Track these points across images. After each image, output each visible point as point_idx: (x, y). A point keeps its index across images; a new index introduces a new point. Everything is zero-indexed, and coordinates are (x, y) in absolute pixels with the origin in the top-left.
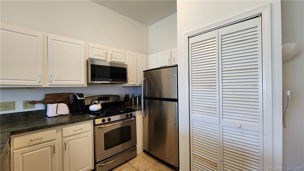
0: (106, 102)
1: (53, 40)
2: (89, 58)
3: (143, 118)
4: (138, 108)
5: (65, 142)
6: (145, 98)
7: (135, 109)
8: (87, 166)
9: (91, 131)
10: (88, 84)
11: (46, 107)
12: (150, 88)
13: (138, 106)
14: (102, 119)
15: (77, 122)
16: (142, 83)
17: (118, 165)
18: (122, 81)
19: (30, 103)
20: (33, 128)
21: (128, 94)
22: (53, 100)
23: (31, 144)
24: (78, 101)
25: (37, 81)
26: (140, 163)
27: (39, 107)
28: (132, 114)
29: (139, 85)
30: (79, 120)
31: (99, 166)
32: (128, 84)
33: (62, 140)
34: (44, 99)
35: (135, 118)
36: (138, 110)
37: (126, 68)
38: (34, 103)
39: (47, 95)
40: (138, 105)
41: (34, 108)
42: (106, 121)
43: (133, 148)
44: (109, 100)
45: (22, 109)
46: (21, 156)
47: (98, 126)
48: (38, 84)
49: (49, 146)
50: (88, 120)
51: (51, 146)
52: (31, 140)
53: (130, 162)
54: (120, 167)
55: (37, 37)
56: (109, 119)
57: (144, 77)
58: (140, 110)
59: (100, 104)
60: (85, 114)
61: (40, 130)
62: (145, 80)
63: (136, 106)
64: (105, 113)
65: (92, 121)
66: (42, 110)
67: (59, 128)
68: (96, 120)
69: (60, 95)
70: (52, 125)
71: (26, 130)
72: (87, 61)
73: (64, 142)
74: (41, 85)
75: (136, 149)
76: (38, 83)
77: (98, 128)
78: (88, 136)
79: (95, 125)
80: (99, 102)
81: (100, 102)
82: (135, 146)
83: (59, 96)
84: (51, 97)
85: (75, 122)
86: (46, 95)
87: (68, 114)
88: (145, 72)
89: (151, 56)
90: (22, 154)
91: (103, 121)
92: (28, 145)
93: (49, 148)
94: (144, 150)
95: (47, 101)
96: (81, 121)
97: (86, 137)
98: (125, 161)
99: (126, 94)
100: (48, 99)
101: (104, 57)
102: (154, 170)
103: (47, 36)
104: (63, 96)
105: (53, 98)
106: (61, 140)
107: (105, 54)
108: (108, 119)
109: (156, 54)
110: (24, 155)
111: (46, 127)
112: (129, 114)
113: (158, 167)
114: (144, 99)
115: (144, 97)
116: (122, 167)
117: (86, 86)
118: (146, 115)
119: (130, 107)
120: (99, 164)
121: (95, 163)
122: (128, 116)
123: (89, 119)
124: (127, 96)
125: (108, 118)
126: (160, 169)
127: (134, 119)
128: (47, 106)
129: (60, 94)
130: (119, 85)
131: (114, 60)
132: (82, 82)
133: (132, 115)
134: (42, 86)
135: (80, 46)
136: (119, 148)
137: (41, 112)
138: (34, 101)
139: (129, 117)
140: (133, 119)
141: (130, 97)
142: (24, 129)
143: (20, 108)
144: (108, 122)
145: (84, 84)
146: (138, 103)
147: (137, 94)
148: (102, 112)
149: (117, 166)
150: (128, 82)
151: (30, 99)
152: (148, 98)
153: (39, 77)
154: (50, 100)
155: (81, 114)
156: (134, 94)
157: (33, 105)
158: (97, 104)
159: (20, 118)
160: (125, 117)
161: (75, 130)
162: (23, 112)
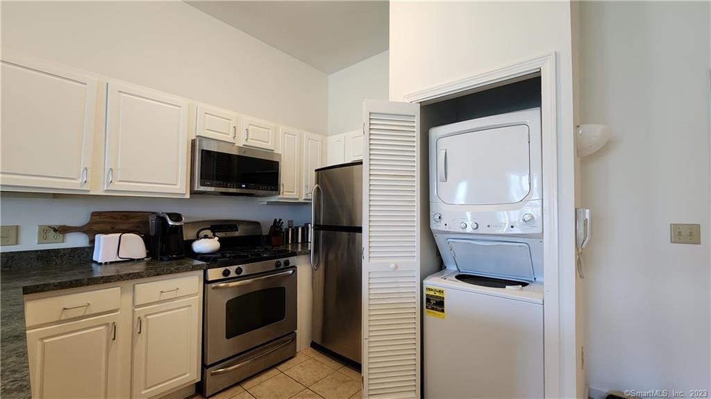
0: (230, 234)
1: (120, 92)
2: (198, 136)
3: (313, 270)
4: (300, 250)
5: (139, 318)
6: (317, 227)
7: (295, 251)
8: (186, 374)
9: (196, 294)
10: (193, 193)
11: (92, 242)
12: (330, 206)
13: (302, 246)
14: (223, 269)
15: (168, 274)
16: (312, 196)
17: (254, 373)
18: (267, 190)
19: (55, 230)
20: (71, 282)
21: (280, 220)
22: (108, 227)
23: (63, 317)
24: (168, 231)
25: (79, 181)
26: (303, 370)
27: (77, 241)
28: (288, 261)
29: (305, 200)
30: (172, 269)
31: (212, 374)
32: (280, 196)
33: (133, 311)
34: (87, 224)
35: (295, 272)
36: (300, 254)
37: (278, 162)
38: (63, 230)
39: (96, 214)
40: (300, 245)
41: (63, 242)
42: (233, 274)
43: (290, 337)
44: (237, 230)
45: (37, 242)
46: (39, 343)
47: (213, 285)
48: (81, 187)
49: (102, 325)
50: (192, 270)
51: (108, 324)
52: (65, 309)
53: (281, 367)
54: (260, 378)
55: (85, 84)
56: (239, 271)
57: (317, 182)
58: (305, 254)
59: (217, 238)
60: (183, 258)
61: (86, 287)
62: (318, 188)
63: (298, 246)
64: (229, 257)
65: (201, 272)
66: (84, 248)
67: (128, 284)
68: (209, 271)
69: (125, 216)
70: (112, 276)
71: (56, 286)
72: (193, 142)
73: (136, 317)
74: (88, 189)
75: (294, 339)
76: (82, 185)
77: (214, 288)
78: (190, 306)
79: (206, 282)
80: (215, 236)
81: (216, 234)
82: (293, 332)
83: (124, 218)
84: (105, 220)
85: (165, 274)
86: (94, 214)
87: (143, 259)
88: (320, 172)
89: (332, 140)
90: (42, 339)
91: (226, 273)
92: (56, 320)
93: (102, 328)
94: (311, 344)
95: (95, 227)
96: (178, 271)
97: (187, 308)
98: (269, 366)
99: (276, 220)
100: (99, 223)
101: (231, 136)
102: (334, 380)
103: (107, 84)
104: (133, 218)
105: (109, 222)
106: (131, 310)
107: (232, 130)
108: (237, 269)
109: (344, 134)
110: (46, 341)
111: (99, 280)
112: (282, 260)
113: (343, 375)
114: (315, 229)
115: (315, 225)
116: (264, 377)
117: (188, 196)
118: (318, 266)
119: (282, 248)
120: (212, 370)
121: (204, 366)
122: (280, 265)
123: (194, 268)
124: (277, 224)
125: (236, 267)
126: (348, 379)
127: (293, 272)
128: (94, 240)
129: (125, 214)
130: (260, 199)
131: (251, 143)
132: (178, 186)
133: (289, 264)
134: (89, 191)
135: (178, 108)
136: (257, 336)
137: (79, 251)
138: (64, 226)
139: (282, 267)
140: (291, 272)
141: (285, 226)
142: (51, 282)
143: (30, 242)
144: (236, 275)
145: (184, 192)
146: (300, 241)
147: (298, 221)
148: (223, 256)
149: (251, 375)
150: (281, 192)
151: (57, 222)
152: (325, 228)
153: (83, 172)
154: (101, 225)
155: (175, 259)
156: (292, 221)
157: (61, 235)
158: (211, 238)
159: (31, 263)
160: (273, 268)
161: (161, 292)
162: (36, 251)
